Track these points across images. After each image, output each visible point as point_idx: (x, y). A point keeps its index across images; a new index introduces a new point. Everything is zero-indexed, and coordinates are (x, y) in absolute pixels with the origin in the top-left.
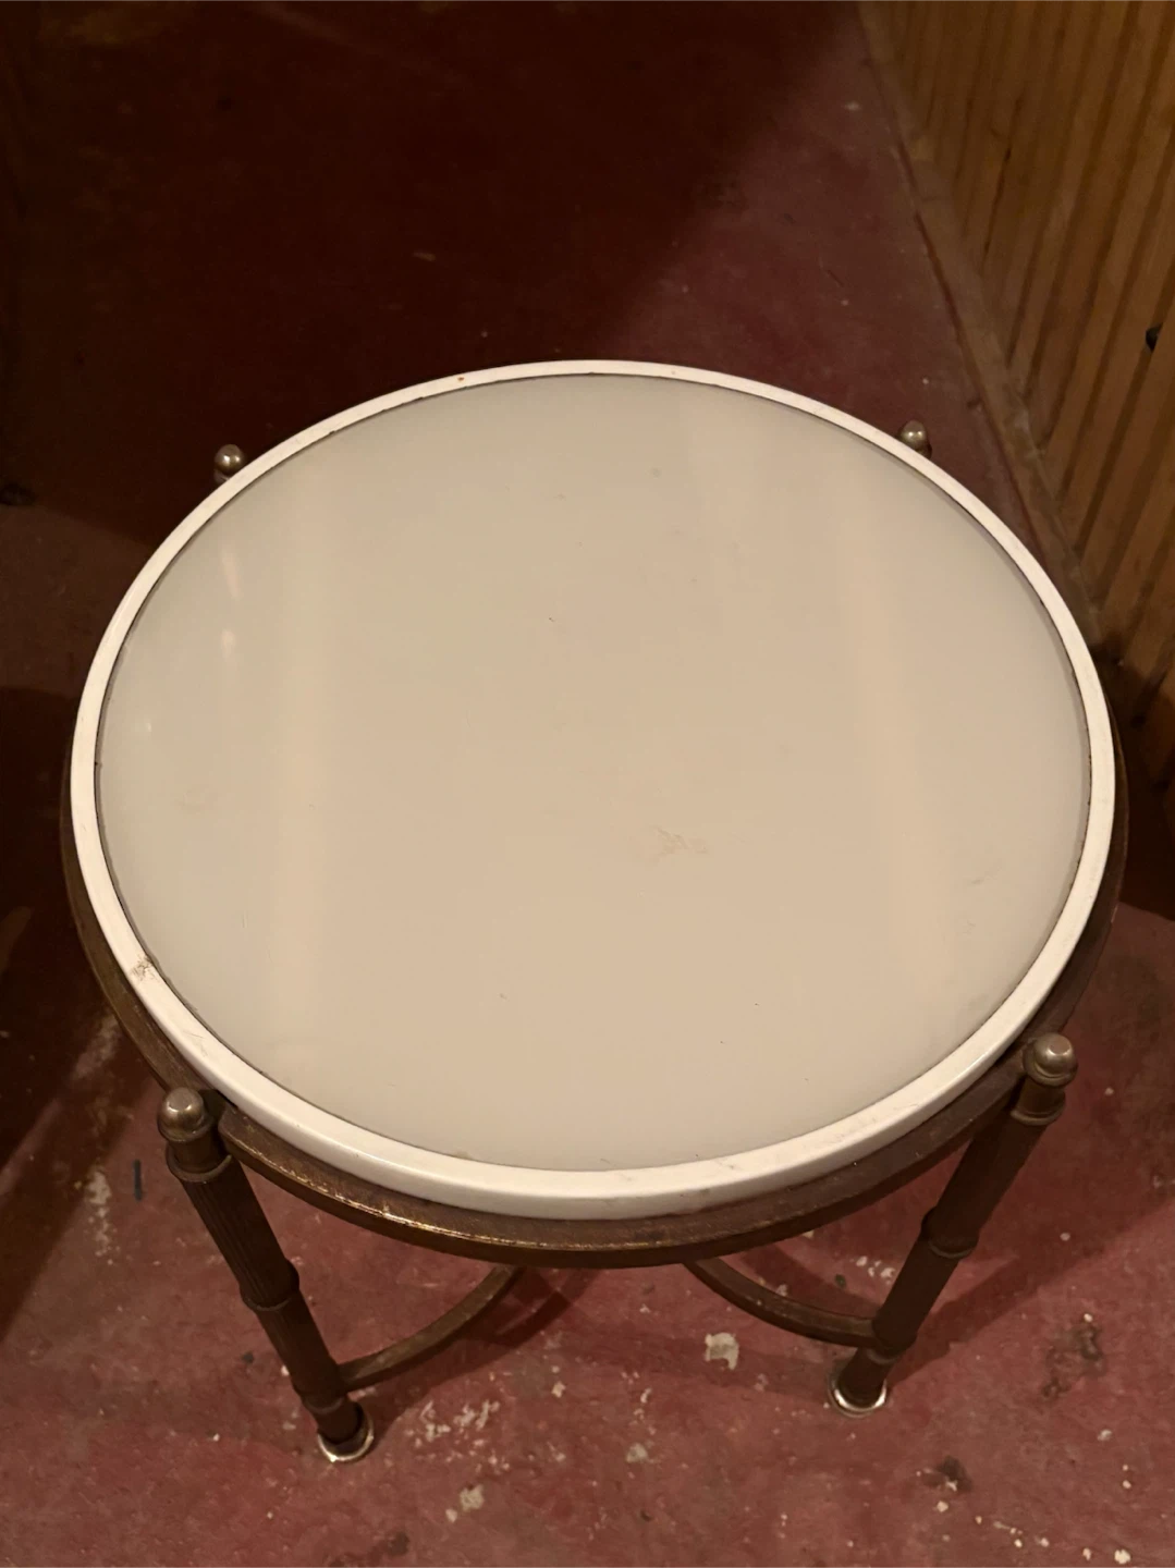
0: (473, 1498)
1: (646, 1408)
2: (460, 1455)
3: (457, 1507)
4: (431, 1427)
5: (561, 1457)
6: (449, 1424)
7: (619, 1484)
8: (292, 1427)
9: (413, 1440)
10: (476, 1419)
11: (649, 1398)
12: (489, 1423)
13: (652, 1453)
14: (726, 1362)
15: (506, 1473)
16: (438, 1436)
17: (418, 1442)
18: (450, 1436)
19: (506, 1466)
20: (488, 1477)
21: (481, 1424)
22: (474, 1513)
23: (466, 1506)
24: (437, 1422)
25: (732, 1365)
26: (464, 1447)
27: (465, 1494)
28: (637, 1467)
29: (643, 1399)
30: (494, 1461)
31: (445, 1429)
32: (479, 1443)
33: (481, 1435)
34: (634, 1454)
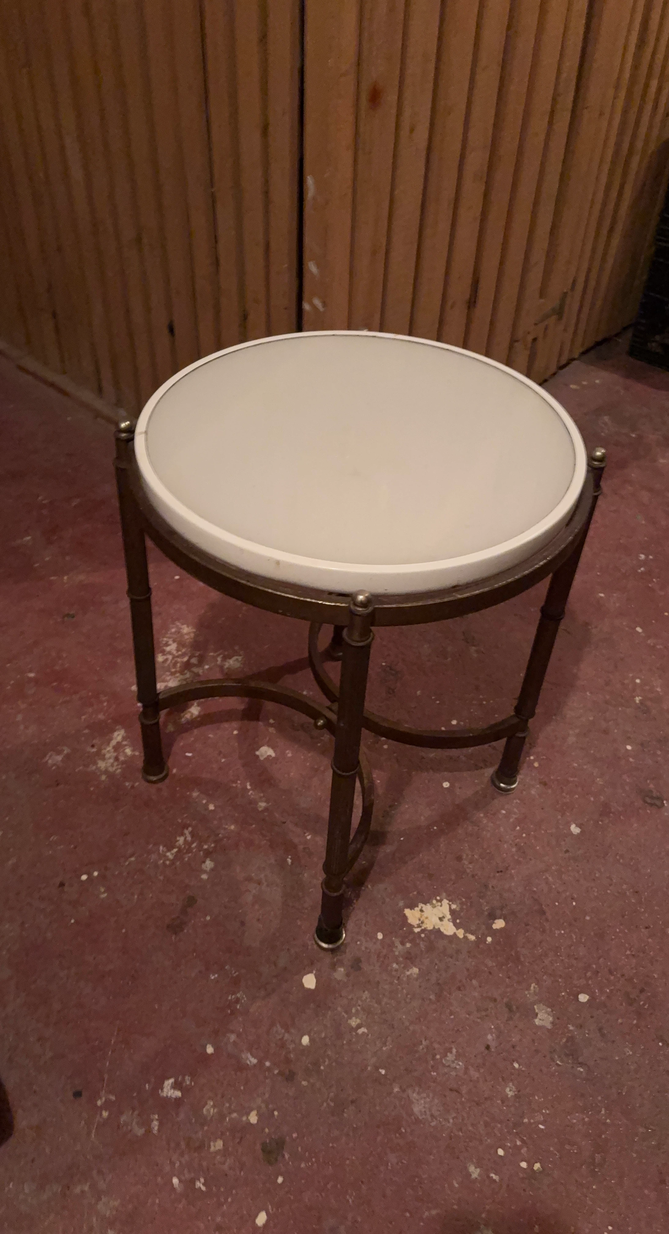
0: (209, 864)
1: (251, 789)
2: (190, 855)
3: (205, 872)
4: (168, 854)
5: (233, 827)
6: (175, 848)
7: (264, 820)
8: (106, 895)
9: (164, 863)
10: (185, 838)
11: (250, 785)
12: (192, 836)
13: (267, 801)
14: (270, 756)
15: (215, 847)
16: (175, 854)
17: (168, 863)
18: (180, 851)
19: (213, 845)
20: (208, 854)
21: (189, 838)
22: (212, 870)
23: (208, 869)
24: (169, 850)
25: (273, 755)
26: (189, 850)
27: (203, 866)
28: (266, 809)
29: (249, 787)
30: (206, 847)
31: (175, 850)
32: (194, 845)
33: (192, 843)
34: (260, 807)
